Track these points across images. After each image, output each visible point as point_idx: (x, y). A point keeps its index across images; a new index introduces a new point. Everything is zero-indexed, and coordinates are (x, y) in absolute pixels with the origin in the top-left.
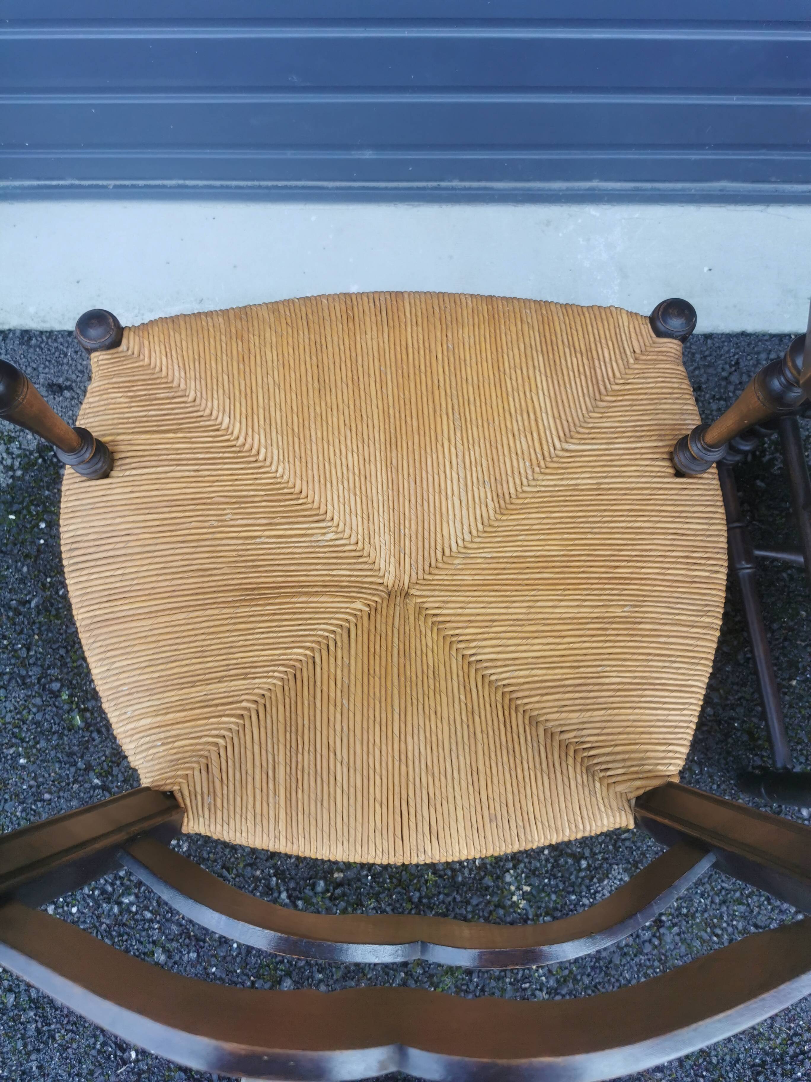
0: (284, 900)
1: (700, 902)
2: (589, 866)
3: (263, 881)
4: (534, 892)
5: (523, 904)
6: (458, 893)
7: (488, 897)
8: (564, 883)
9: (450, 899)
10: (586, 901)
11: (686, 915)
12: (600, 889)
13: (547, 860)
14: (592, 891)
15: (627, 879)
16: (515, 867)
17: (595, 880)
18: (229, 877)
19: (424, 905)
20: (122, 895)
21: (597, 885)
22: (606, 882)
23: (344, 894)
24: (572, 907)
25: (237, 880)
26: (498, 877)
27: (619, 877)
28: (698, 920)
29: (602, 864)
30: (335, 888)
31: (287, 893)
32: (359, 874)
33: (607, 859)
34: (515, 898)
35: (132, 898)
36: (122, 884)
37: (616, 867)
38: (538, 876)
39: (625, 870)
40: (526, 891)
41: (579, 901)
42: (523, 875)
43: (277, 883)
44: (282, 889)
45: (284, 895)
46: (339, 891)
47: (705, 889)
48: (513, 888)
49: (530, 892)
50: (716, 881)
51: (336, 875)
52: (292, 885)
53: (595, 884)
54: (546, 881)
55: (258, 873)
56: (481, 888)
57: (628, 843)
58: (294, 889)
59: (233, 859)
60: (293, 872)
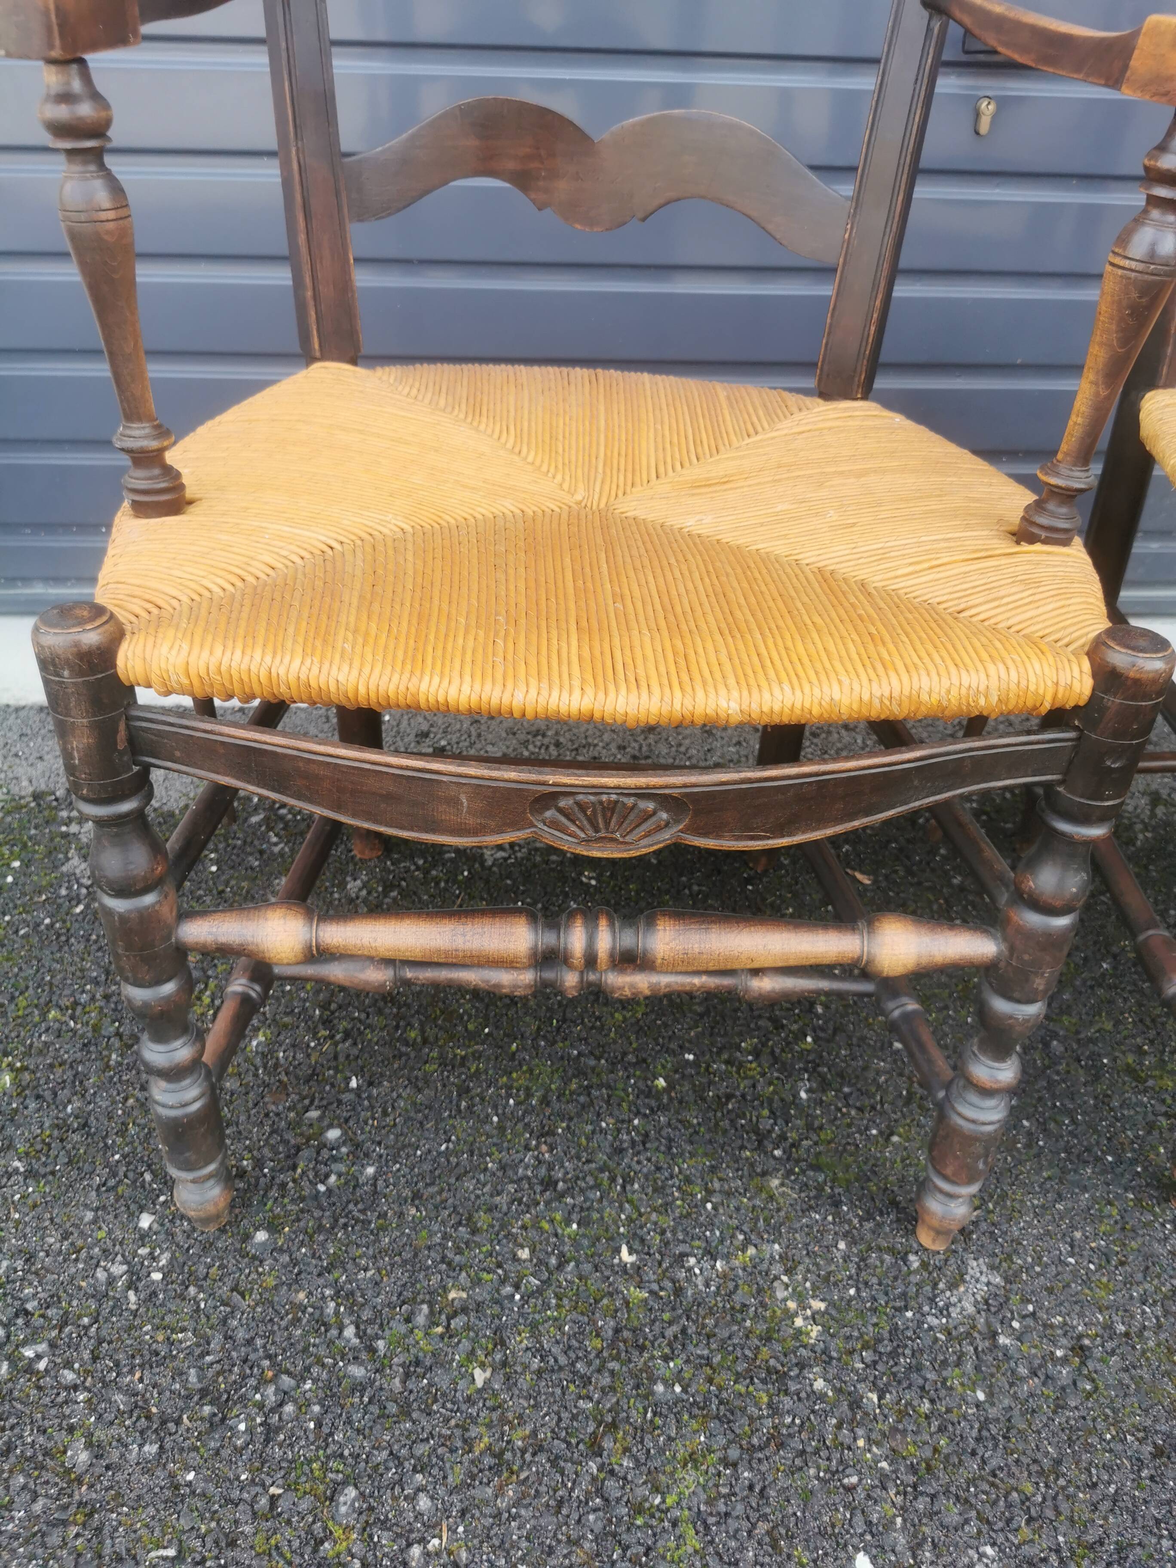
0: (349, 1341)
1: (1144, 1312)
2: (924, 1265)
3: (310, 1310)
4: (834, 1312)
5: (815, 1331)
6: (688, 1318)
7: (748, 1323)
8: (886, 1294)
9: (675, 1328)
10: (932, 1321)
11: (1127, 1334)
12: (954, 1300)
13: (846, 1258)
14: (941, 1304)
15: (998, 1280)
16: (789, 1272)
17: (941, 1286)
18: (244, 1304)
19: (625, 1341)
20: (25, 1343)
21: (948, 1294)
22: (962, 1289)
23: (468, 1328)
24: (909, 1333)
25: (259, 1309)
26: (760, 1291)
27: (984, 1279)
28: (1151, 1344)
29: (946, 1260)
30: (449, 1319)
31: (357, 1327)
32: (498, 1291)
33: (955, 1251)
34: (799, 1322)
35: (42, 1347)
36: (27, 1324)
37: (975, 1264)
38: (835, 1284)
39: (992, 1267)
40: (818, 1312)
41: (920, 1324)
42: (808, 1284)
43: (337, 1313)
44: (347, 1321)
45: (350, 1332)
46: (457, 1323)
47: (1145, 1291)
48: (792, 1305)
49: (826, 1312)
50: (1159, 1276)
51: (452, 1295)
52: (366, 1314)
53: (943, 1292)
54: (852, 1292)
55: (302, 1295)
56: (733, 1308)
57: (984, 1226)
58: (370, 1322)
59: (254, 1276)
60: (370, 1293)
